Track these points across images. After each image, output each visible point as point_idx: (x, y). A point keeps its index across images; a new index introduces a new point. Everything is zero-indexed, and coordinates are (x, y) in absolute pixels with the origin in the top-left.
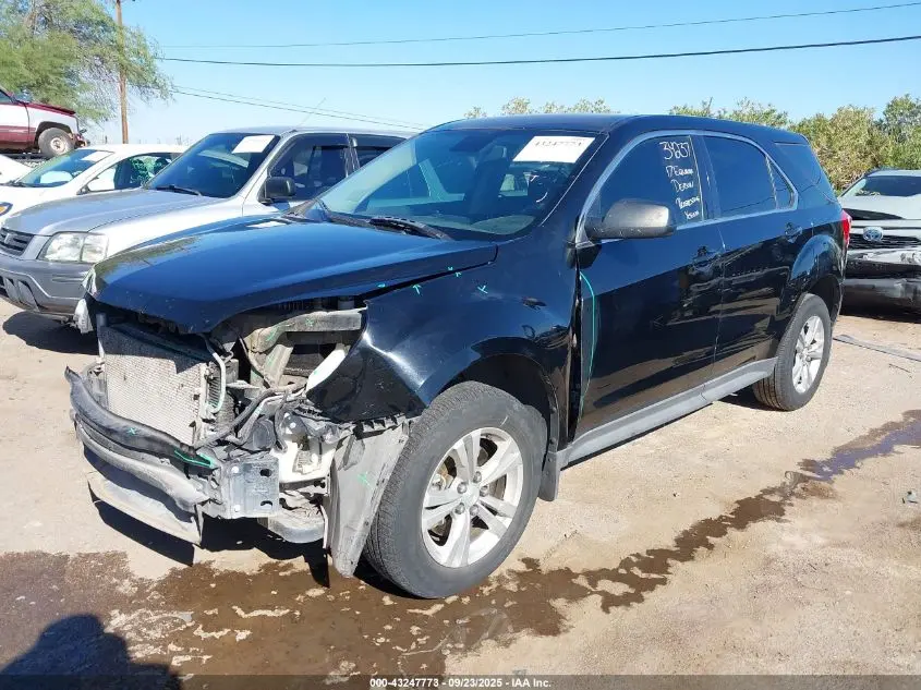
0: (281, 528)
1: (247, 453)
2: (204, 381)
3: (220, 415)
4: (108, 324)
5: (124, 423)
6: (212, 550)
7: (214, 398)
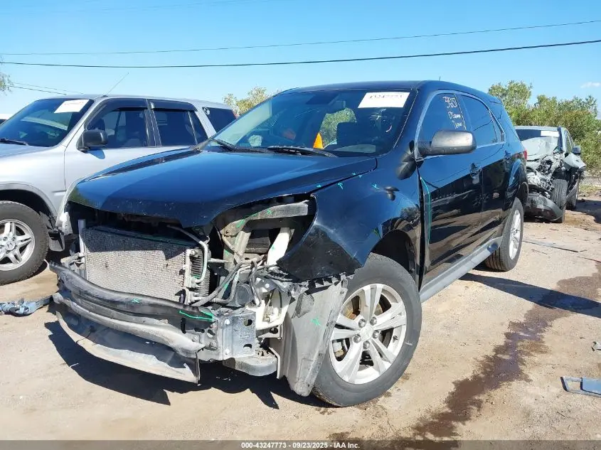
0: (247, 366)
1: (230, 310)
2: (188, 260)
3: (202, 284)
4: (87, 226)
5: (126, 296)
6: (181, 393)
7: (196, 271)
